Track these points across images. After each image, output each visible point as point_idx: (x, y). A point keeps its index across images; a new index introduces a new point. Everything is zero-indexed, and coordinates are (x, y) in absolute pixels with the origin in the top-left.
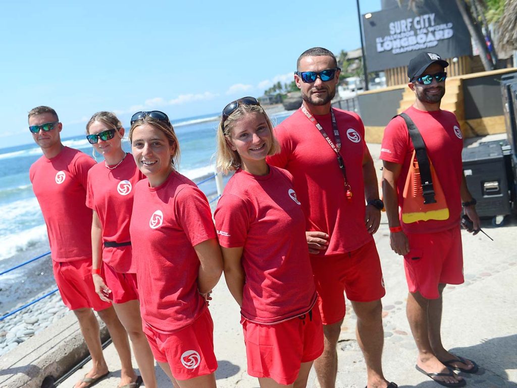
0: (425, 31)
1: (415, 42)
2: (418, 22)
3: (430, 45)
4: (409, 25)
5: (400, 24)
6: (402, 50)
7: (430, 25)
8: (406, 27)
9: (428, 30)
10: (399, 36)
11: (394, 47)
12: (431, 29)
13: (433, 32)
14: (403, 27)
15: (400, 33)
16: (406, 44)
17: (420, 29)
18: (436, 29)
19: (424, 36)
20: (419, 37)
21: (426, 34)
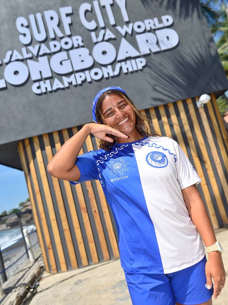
0: (110, 34)
1: (89, 63)
2: (90, 14)
3: (128, 67)
4: (67, 21)
5: (43, 18)
6: (57, 84)
7: (119, 21)
8: (60, 25)
9: (117, 33)
10: (44, 49)
11: (35, 76)
12: (123, 30)
13: (131, 37)
14: (52, 25)
15: (45, 41)
16: (66, 68)
17: (96, 30)
18: (136, 29)
19: (109, 47)
20: (97, 49)
21: (115, 42)
